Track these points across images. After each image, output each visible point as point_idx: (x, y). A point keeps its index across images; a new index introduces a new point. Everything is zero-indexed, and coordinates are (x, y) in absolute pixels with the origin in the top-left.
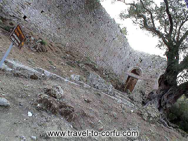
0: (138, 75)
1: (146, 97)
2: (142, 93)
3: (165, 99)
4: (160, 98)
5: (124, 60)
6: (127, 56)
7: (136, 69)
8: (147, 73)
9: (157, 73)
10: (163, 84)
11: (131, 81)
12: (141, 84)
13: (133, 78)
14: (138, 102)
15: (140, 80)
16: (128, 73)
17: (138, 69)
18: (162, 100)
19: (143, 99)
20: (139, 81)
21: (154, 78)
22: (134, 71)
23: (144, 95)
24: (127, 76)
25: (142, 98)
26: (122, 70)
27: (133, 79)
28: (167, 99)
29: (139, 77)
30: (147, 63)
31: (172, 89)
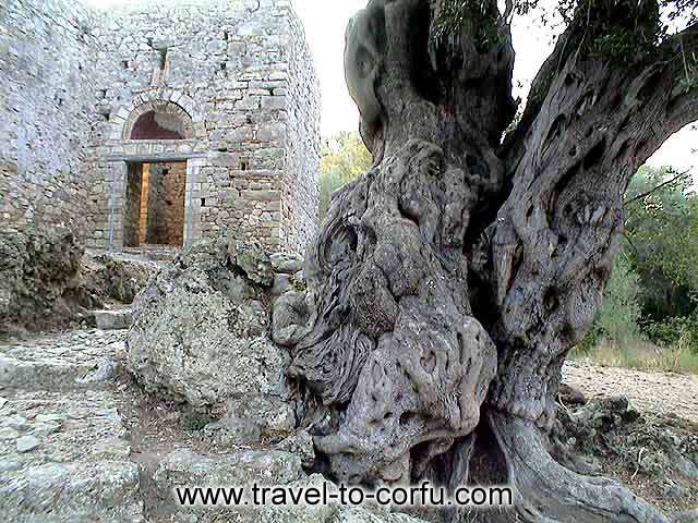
0: (176, 136)
1: (300, 312)
2: (239, 271)
3: (541, 249)
4: (468, 251)
5: (56, 80)
6: (71, 54)
7: (149, 108)
8: (219, 105)
9: (271, 90)
10: (409, 93)
11: (156, 182)
12: (210, 179)
13: (163, 166)
14: (236, 396)
15: (198, 163)
16: (120, 150)
17: (160, 108)
18: (504, 270)
19: (280, 346)
20: (193, 166)
21: (267, 119)
22: (148, 126)
23: (266, 290)
24: (121, 167)
25: (263, 337)
26: (74, 143)
27: (165, 172)
28: (562, 240)
29: (184, 148)
30: (199, 56)
31: (567, 109)
